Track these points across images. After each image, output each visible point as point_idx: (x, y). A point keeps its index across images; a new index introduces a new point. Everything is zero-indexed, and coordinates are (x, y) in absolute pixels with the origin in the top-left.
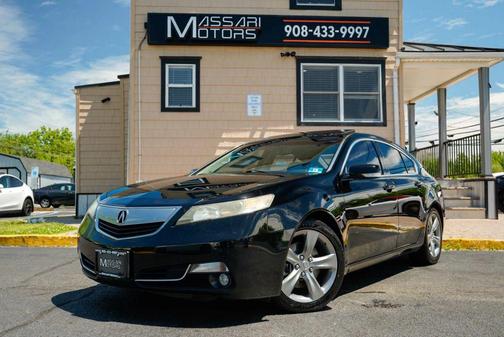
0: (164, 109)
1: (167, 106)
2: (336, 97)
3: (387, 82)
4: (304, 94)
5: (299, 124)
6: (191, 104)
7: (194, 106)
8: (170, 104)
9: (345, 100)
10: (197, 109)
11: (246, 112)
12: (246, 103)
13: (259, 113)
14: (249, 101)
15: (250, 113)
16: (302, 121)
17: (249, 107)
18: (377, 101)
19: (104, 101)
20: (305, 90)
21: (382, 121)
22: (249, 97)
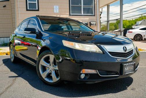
0: (27, 10)
1: (28, 9)
2: (81, 7)
3: (95, 3)
4: (71, 6)
5: (70, 15)
6: (36, 8)
7: (37, 9)
8: (29, 8)
9: (83, 8)
10: (38, 10)
11: (54, 11)
12: (53, 8)
13: (58, 12)
14: (55, 8)
15: (55, 12)
16: (71, 14)
17: (55, 9)
18: (92, 8)
19: (4, 7)
20: (72, 4)
21: (94, 14)
22: (55, 6)
